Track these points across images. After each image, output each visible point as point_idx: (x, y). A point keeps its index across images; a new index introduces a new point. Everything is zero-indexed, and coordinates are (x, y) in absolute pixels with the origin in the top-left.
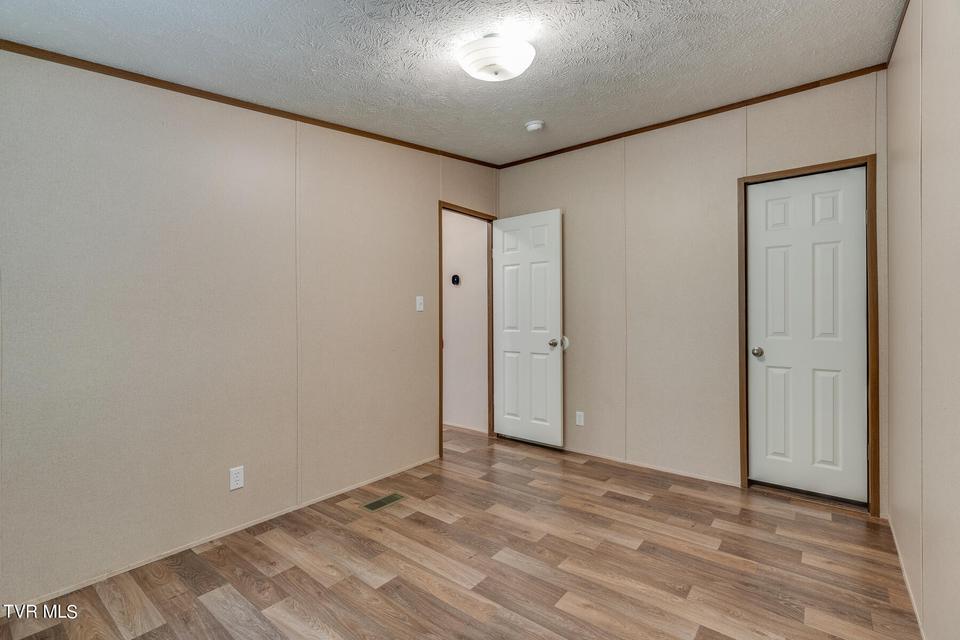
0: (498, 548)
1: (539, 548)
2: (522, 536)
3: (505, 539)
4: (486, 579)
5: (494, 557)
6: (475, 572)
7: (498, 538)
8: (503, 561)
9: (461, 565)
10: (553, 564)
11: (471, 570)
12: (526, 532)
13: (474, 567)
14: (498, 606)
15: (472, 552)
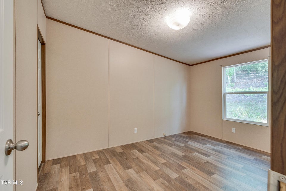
0: (176, 179)
1: (161, 176)
2: (165, 182)
3: (172, 182)
4: (182, 170)
5: (178, 176)
6: (185, 173)
7: (175, 183)
8: (176, 174)
9: (191, 176)
10: (161, 170)
11: (186, 173)
12: (162, 184)
13: (185, 174)
14: (180, 164)
15: (186, 179)
